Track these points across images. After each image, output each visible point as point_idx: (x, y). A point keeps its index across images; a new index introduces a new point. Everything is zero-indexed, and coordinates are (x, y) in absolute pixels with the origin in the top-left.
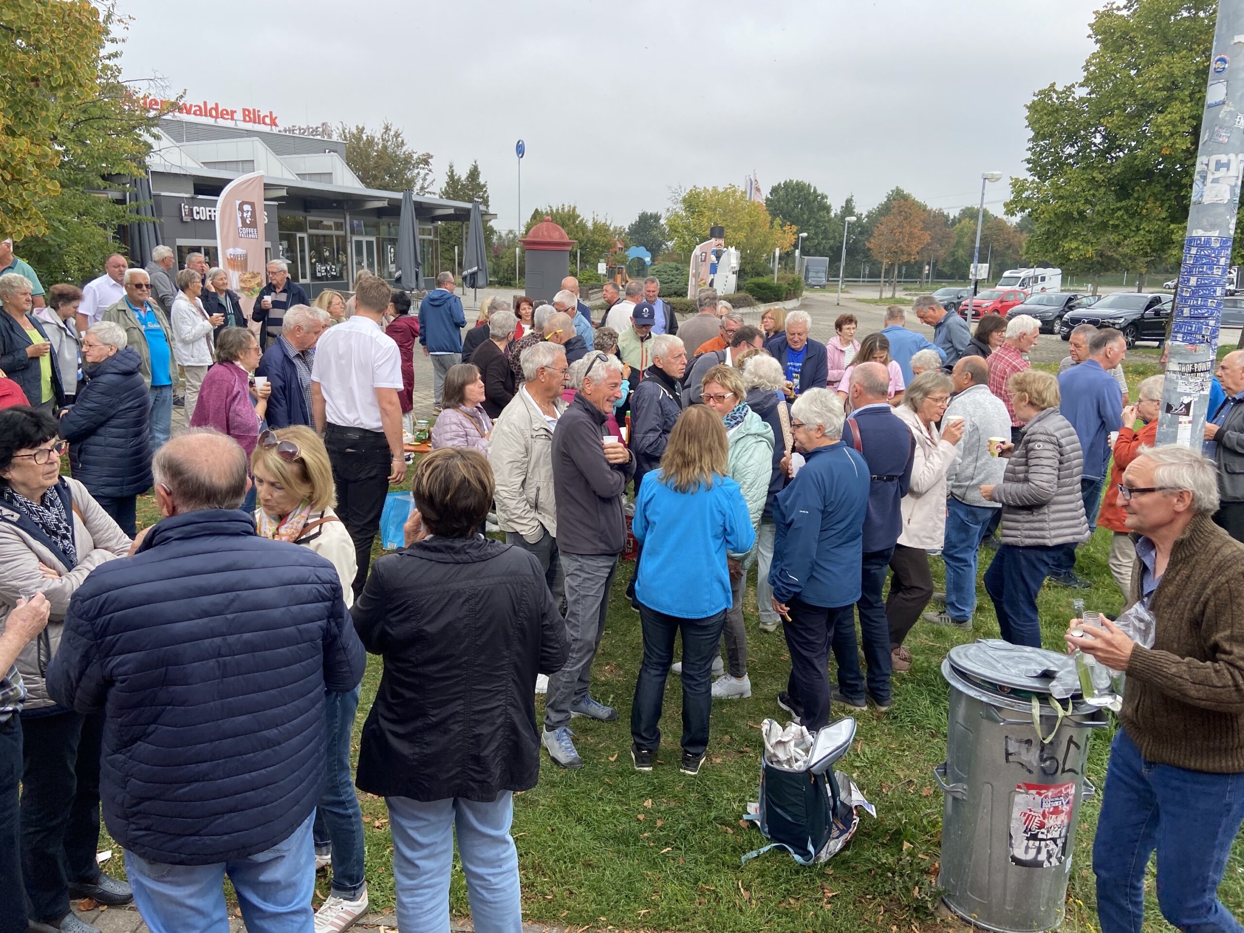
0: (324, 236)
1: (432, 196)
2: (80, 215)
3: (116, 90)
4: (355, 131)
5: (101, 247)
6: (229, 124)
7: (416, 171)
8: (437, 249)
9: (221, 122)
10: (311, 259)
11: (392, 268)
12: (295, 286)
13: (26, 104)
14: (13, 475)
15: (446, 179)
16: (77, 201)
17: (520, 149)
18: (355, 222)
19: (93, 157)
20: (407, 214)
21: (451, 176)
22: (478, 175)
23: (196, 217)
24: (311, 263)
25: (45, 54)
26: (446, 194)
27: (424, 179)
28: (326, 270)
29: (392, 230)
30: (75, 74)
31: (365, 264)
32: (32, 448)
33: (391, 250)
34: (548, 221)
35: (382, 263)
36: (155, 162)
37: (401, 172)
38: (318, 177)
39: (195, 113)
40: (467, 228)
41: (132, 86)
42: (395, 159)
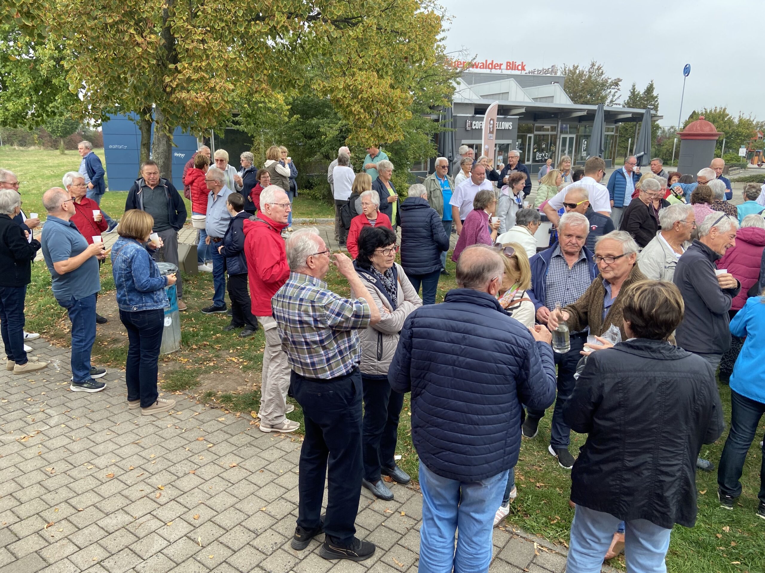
0: (544, 135)
1: (618, 106)
2: (417, 128)
3: (441, 58)
4: (572, 68)
5: (425, 145)
6: (498, 72)
7: (609, 91)
8: (616, 141)
9: (494, 71)
10: (534, 149)
11: (584, 154)
12: (523, 166)
13: (401, 71)
14: (374, 259)
15: (629, 94)
16: (416, 121)
17: (687, 71)
18: (564, 126)
19: (426, 97)
20: (599, 119)
21: (633, 92)
22: (653, 90)
23: (474, 128)
24: (534, 152)
25: (412, 44)
26: (628, 104)
27: (614, 96)
28: (542, 156)
29: (587, 129)
30: (424, 53)
31: (566, 152)
32: (383, 247)
33: (584, 143)
34: (702, 119)
35: (578, 150)
36: (457, 98)
37: (598, 92)
38: (545, 99)
39: (480, 68)
40: (640, 126)
41: (449, 56)
42: (596, 84)
